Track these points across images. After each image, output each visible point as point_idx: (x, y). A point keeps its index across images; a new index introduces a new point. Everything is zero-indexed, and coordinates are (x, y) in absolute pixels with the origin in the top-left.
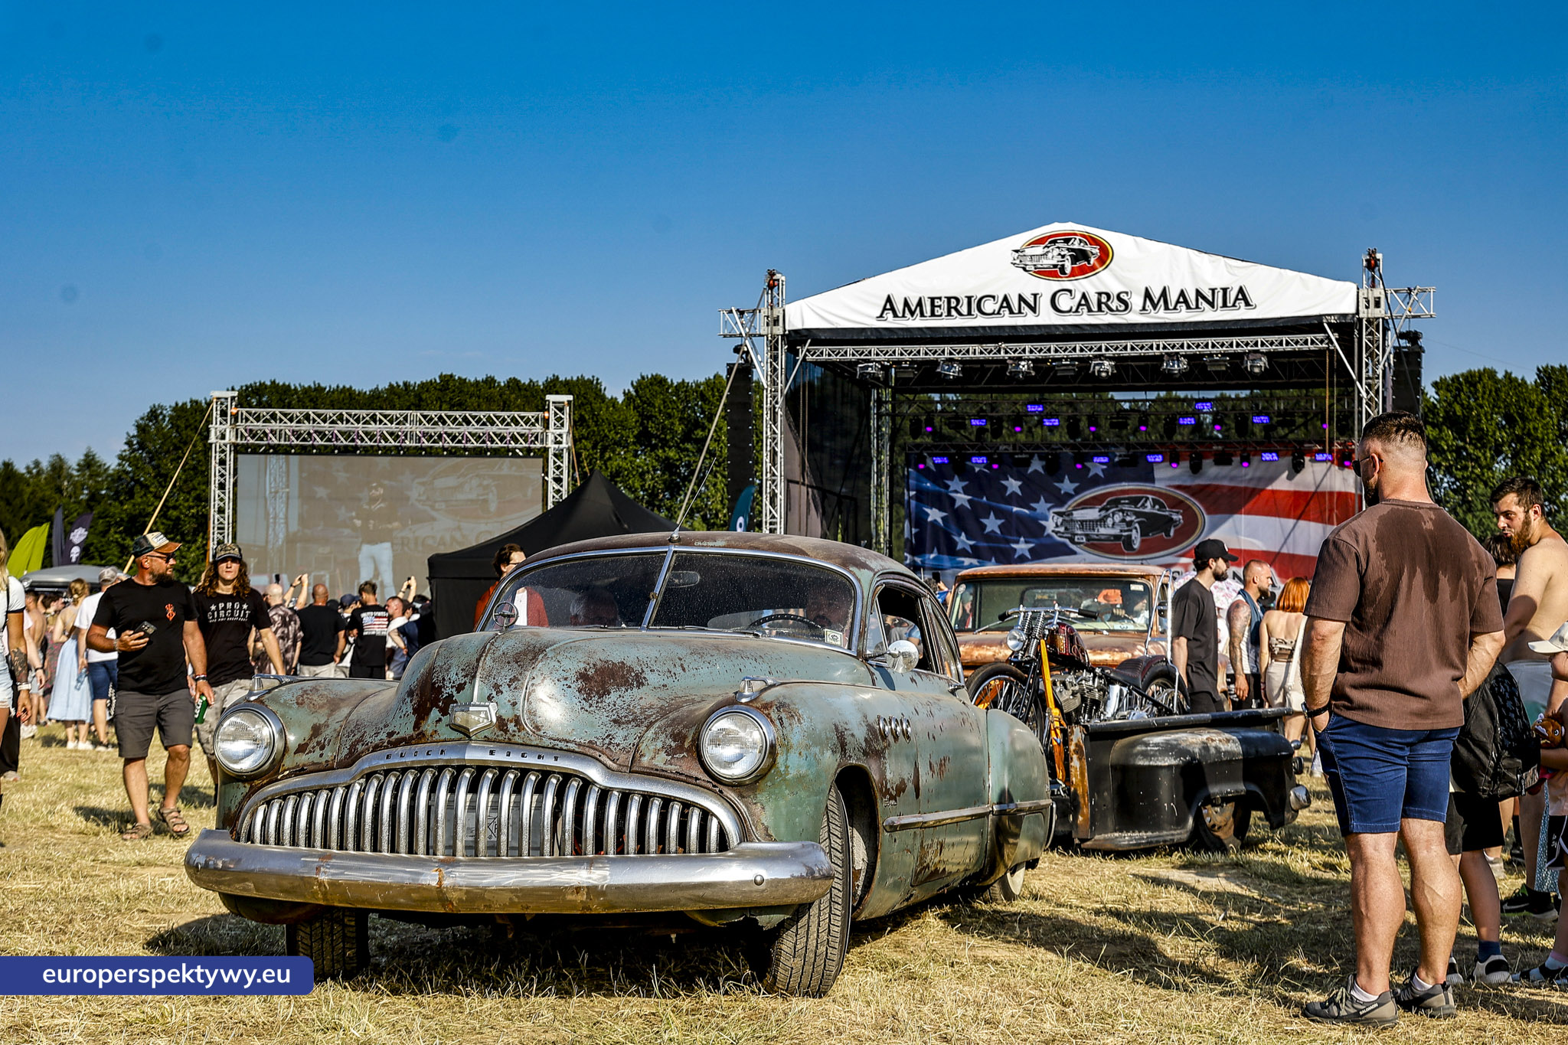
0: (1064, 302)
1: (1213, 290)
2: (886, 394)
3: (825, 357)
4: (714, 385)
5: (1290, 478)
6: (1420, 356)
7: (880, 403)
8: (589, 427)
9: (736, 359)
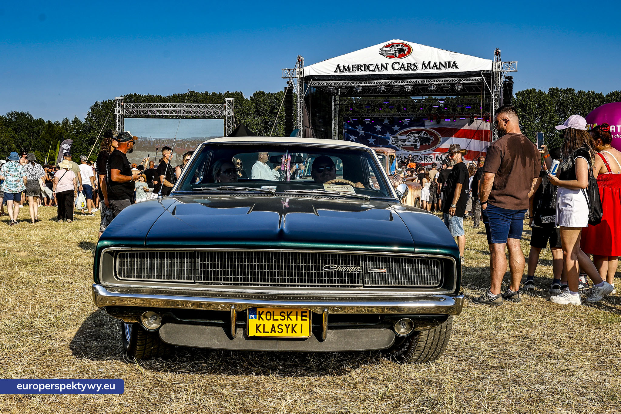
0: (396, 66)
1: (445, 62)
2: (337, 98)
3: (317, 85)
4: (280, 94)
5: (469, 125)
6: (512, 85)
7: (335, 100)
8: (239, 109)
9: (287, 86)
